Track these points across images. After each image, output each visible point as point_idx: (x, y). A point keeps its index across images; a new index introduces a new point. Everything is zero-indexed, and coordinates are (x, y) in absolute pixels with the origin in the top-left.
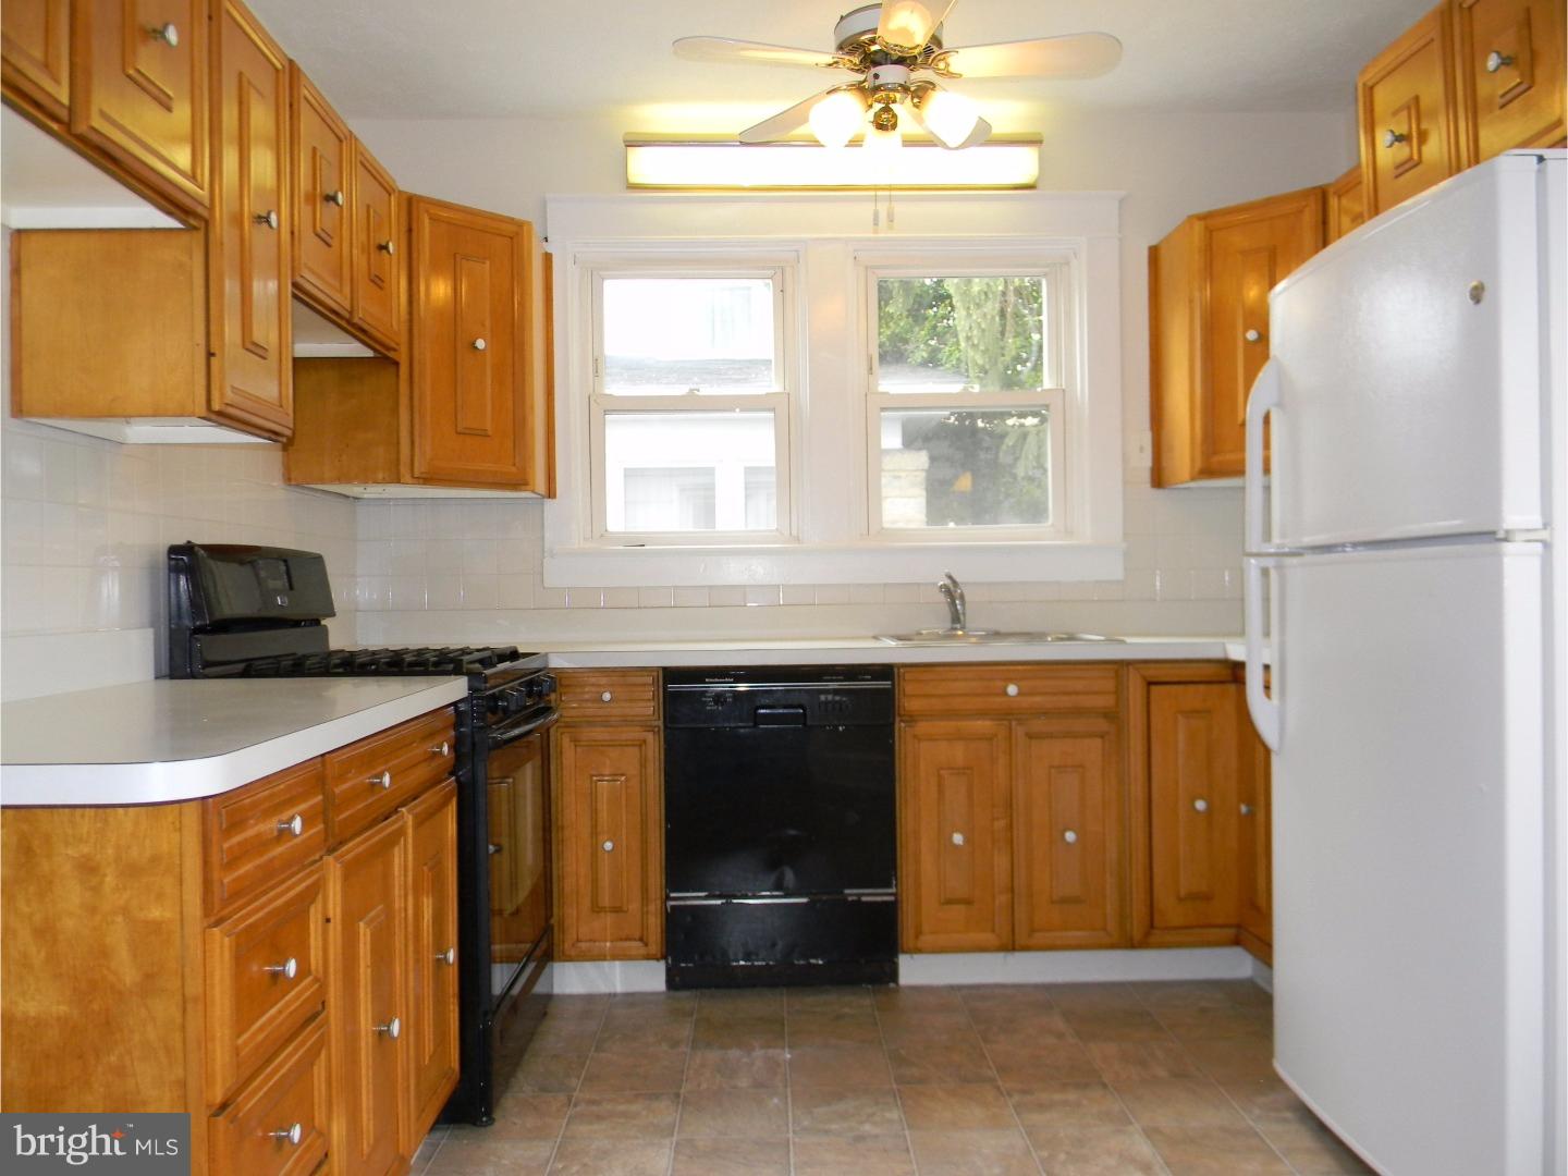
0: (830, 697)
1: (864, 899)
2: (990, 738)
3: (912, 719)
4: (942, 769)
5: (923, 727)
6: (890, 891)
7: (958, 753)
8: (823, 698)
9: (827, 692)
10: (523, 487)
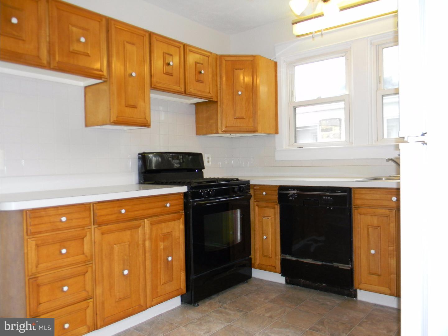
0: (326, 197)
1: (340, 267)
2: (388, 216)
3: (358, 207)
4: (369, 226)
5: (362, 210)
6: (348, 266)
7: (375, 221)
8: (324, 197)
9: (325, 196)
10: (256, 132)
